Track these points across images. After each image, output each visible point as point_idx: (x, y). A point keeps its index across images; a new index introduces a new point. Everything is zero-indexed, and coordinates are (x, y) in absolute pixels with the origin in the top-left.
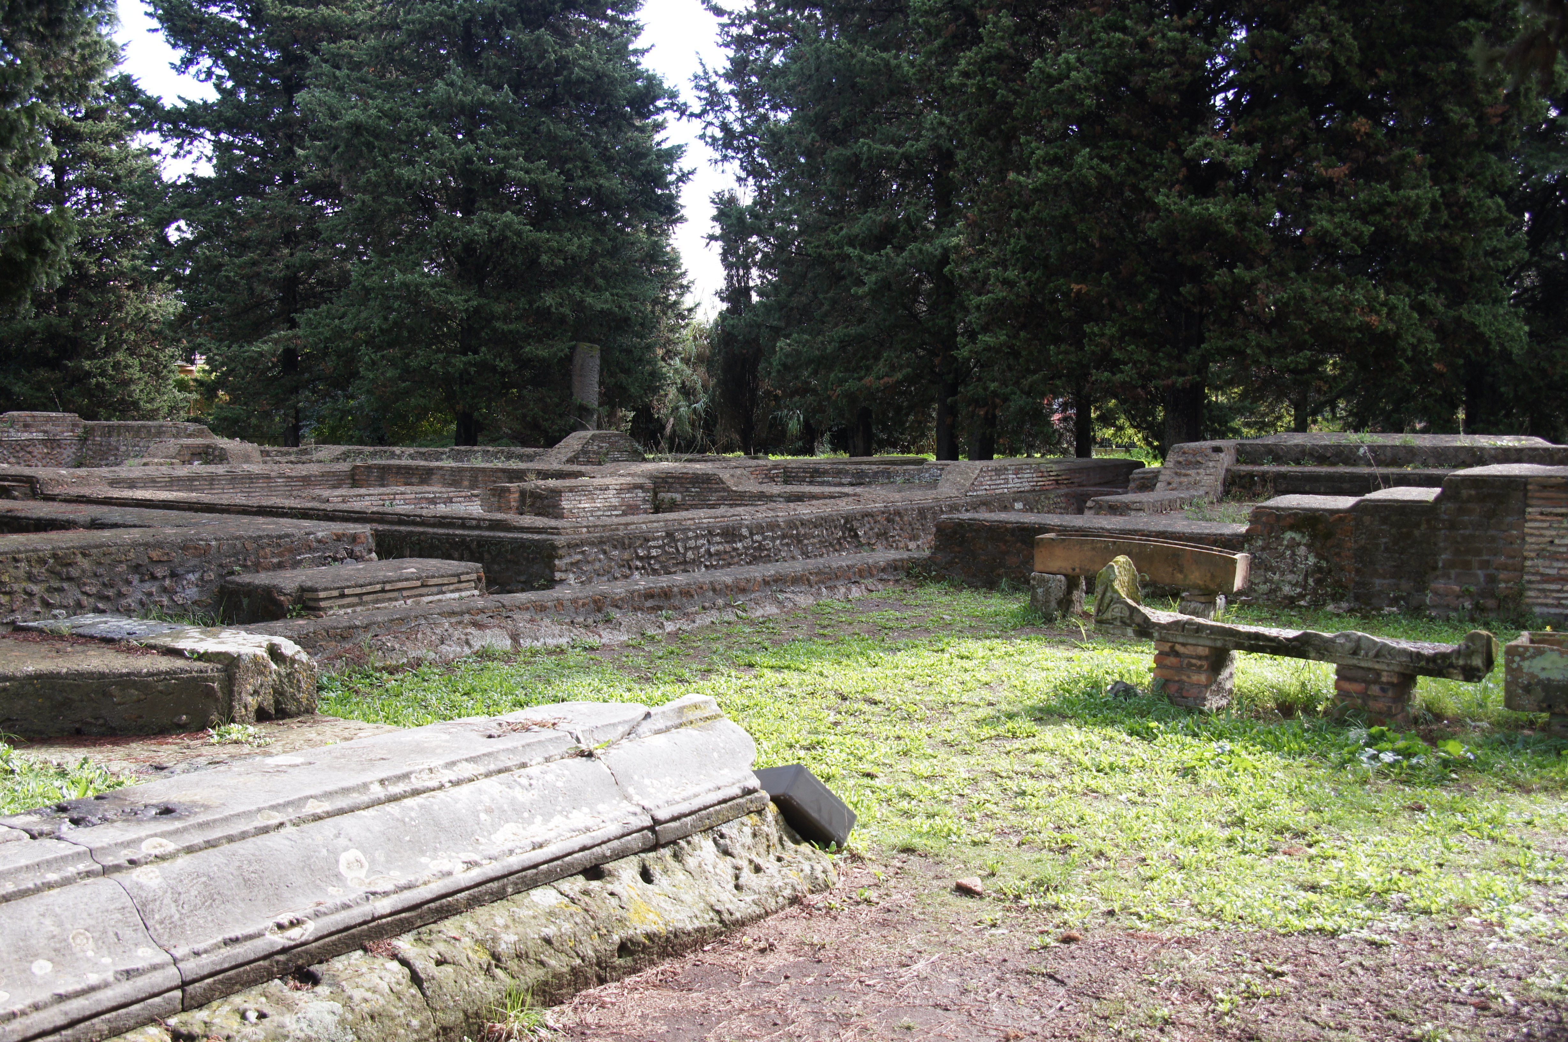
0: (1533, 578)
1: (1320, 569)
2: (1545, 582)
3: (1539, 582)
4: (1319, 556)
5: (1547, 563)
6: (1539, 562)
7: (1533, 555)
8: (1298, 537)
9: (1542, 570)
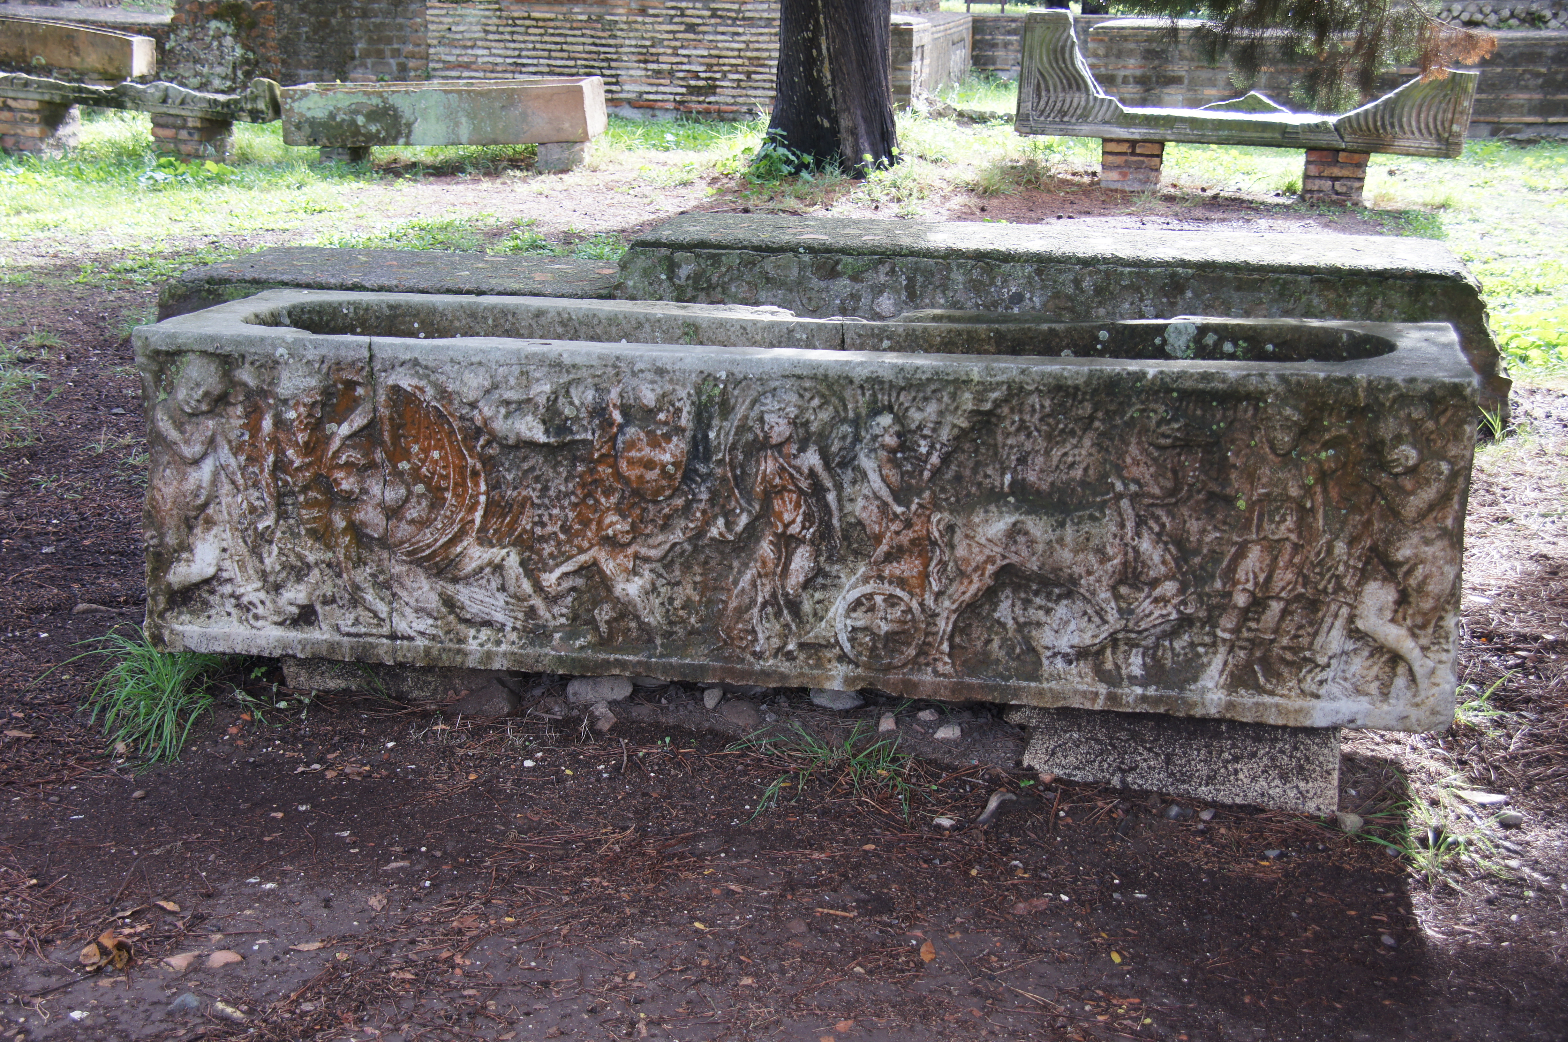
0: (437, 66)
1: (247, 61)
2: (448, 69)
3: (442, 69)
4: (246, 47)
5: (447, 50)
6: (440, 49)
7: (435, 42)
8: (223, 26)
9: (444, 57)
